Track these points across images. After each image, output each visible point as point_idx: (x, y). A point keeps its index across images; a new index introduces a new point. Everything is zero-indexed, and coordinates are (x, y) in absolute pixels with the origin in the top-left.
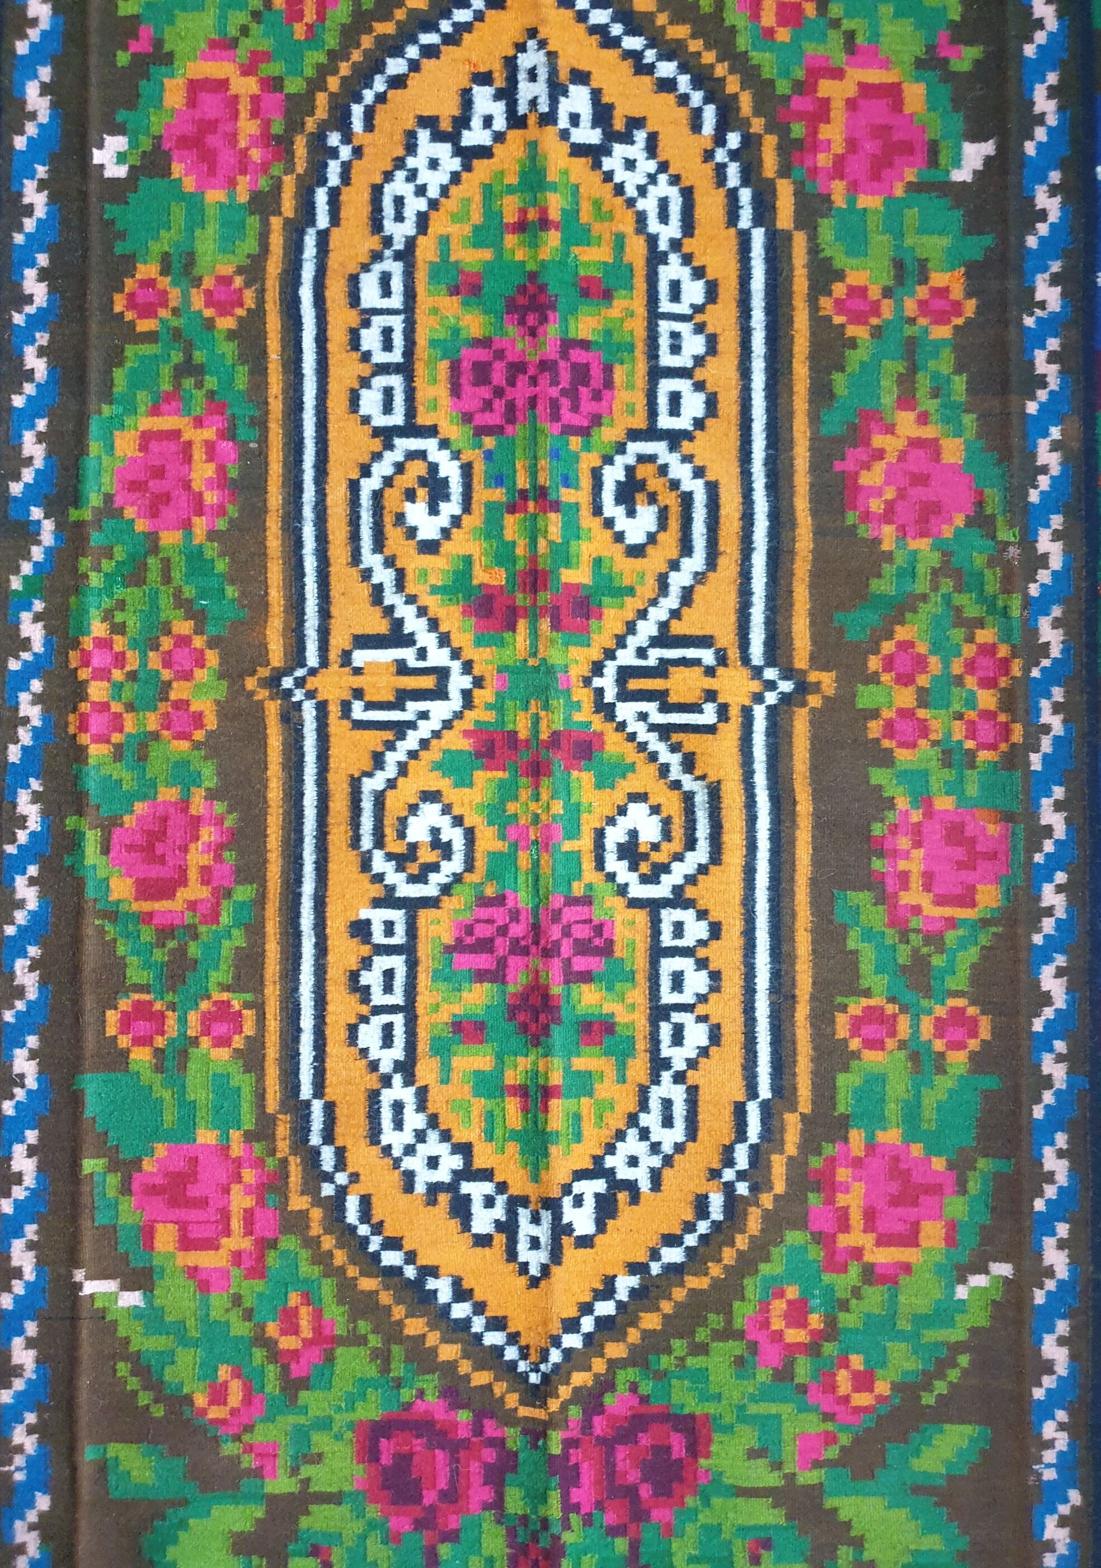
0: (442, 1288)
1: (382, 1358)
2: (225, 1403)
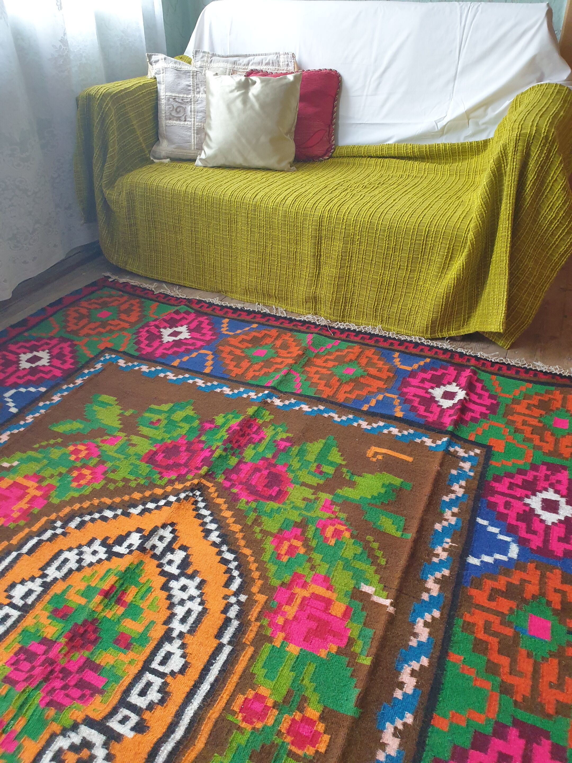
0: (214, 537)
1: (257, 522)
2: (336, 529)
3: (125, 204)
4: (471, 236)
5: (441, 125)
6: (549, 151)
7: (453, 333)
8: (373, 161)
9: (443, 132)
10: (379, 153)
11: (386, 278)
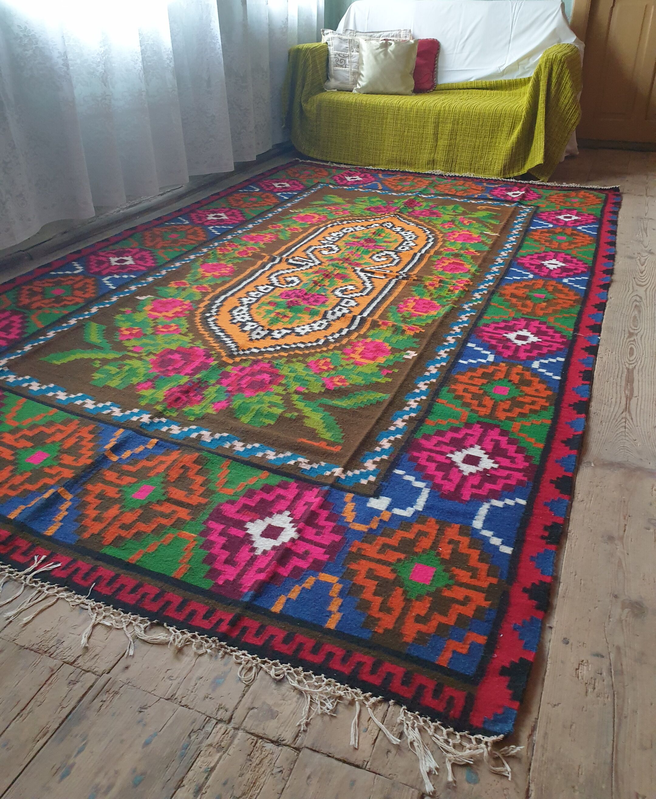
3: (315, 112)
4: (524, 113)
5: (502, 69)
6: (562, 67)
7: (516, 174)
8: (462, 91)
9: (503, 73)
10: (465, 86)
11: (477, 144)
